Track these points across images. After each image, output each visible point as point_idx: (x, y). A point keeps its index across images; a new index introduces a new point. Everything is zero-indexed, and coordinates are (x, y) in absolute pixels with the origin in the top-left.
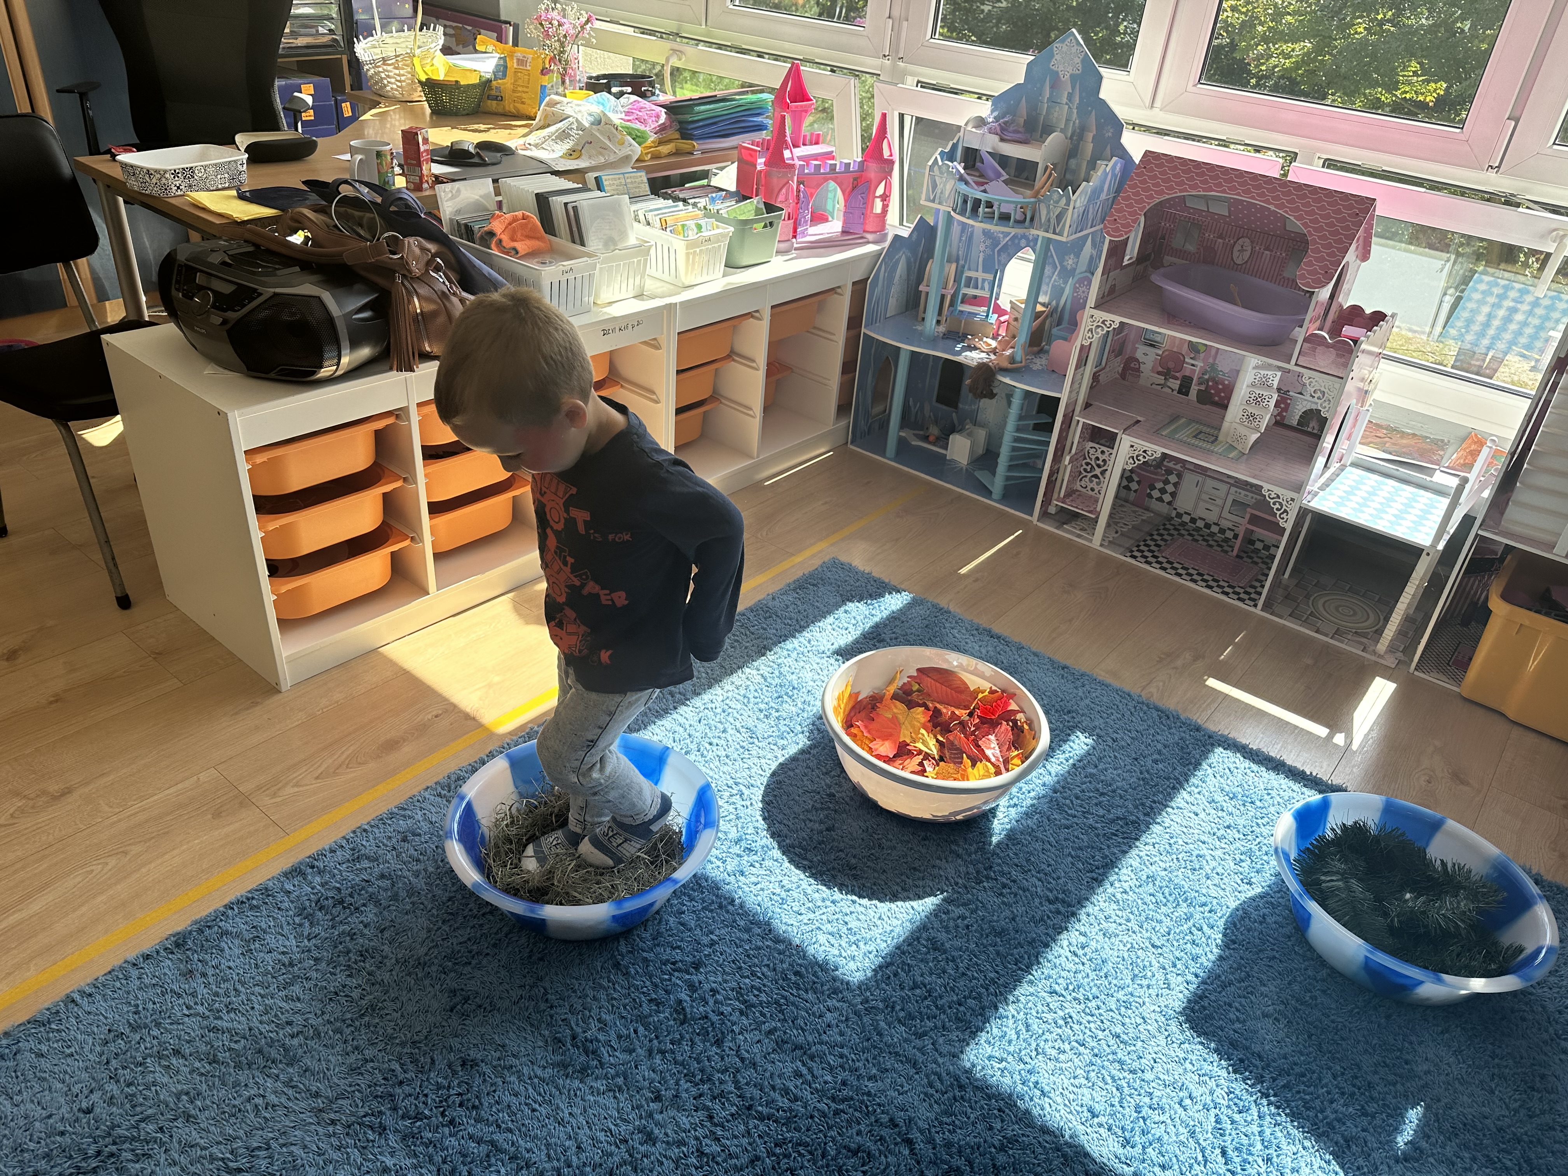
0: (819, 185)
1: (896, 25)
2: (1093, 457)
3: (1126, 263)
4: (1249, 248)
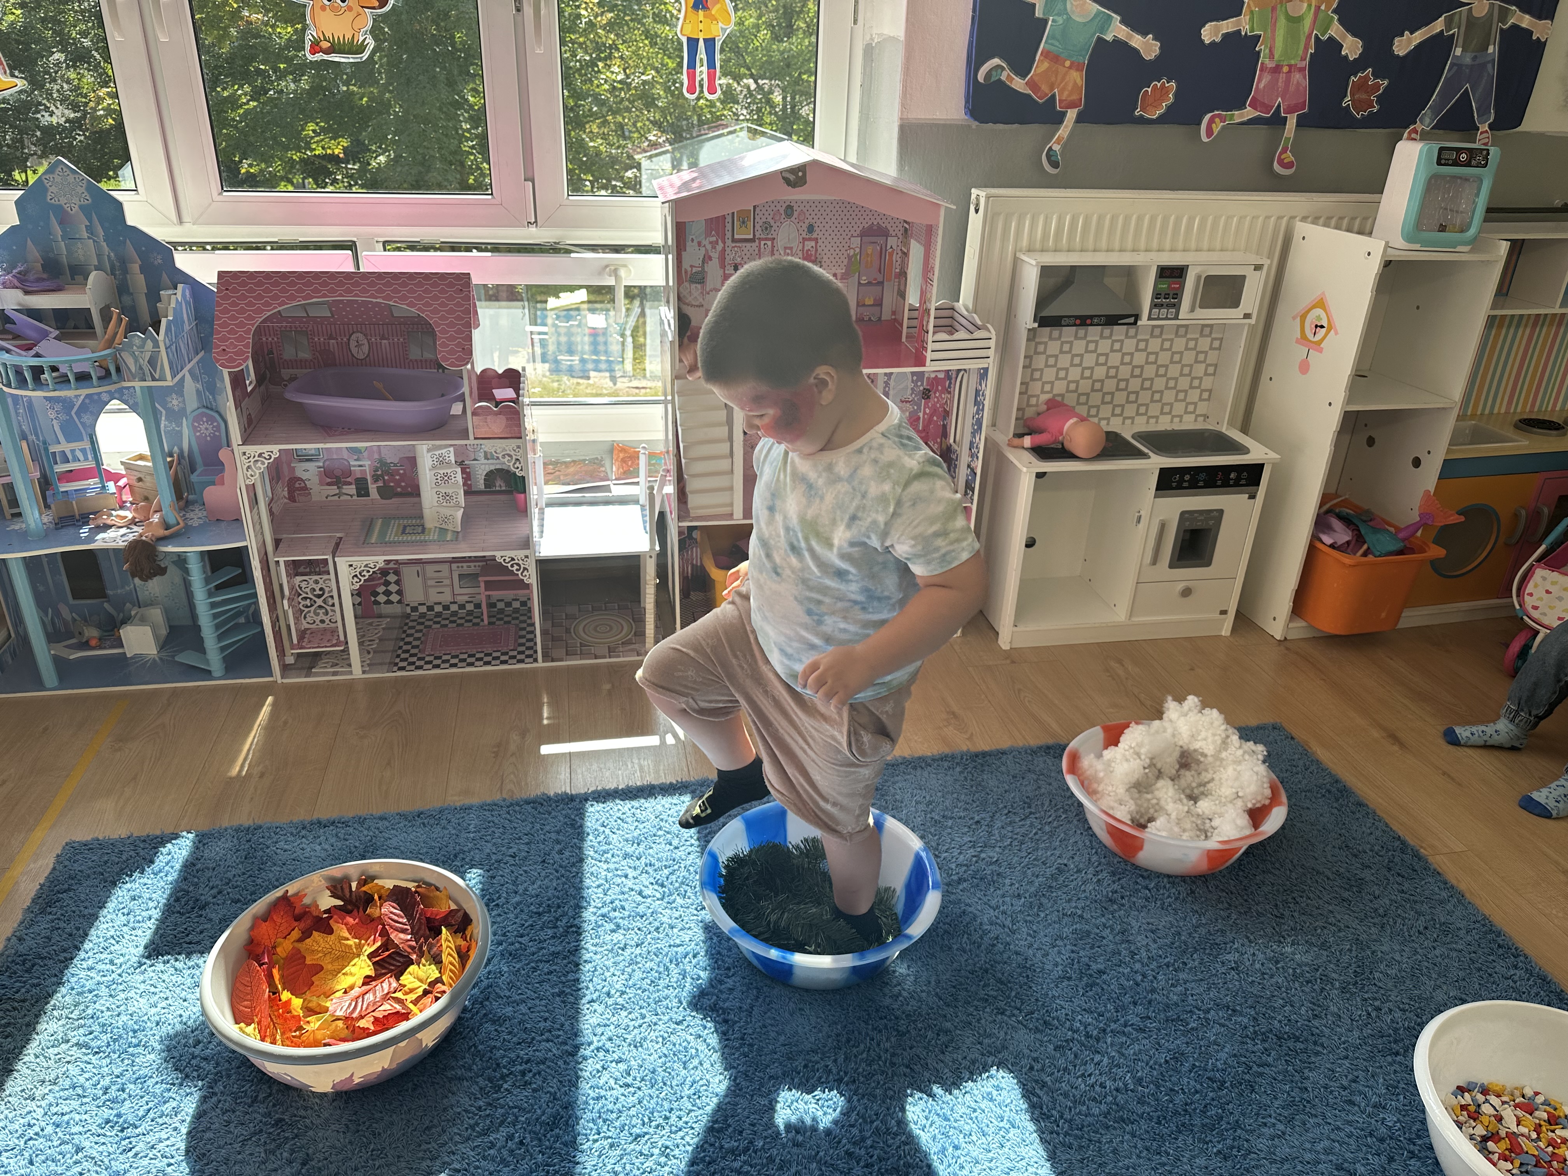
2: (308, 590)
3: (249, 389)
4: (365, 342)
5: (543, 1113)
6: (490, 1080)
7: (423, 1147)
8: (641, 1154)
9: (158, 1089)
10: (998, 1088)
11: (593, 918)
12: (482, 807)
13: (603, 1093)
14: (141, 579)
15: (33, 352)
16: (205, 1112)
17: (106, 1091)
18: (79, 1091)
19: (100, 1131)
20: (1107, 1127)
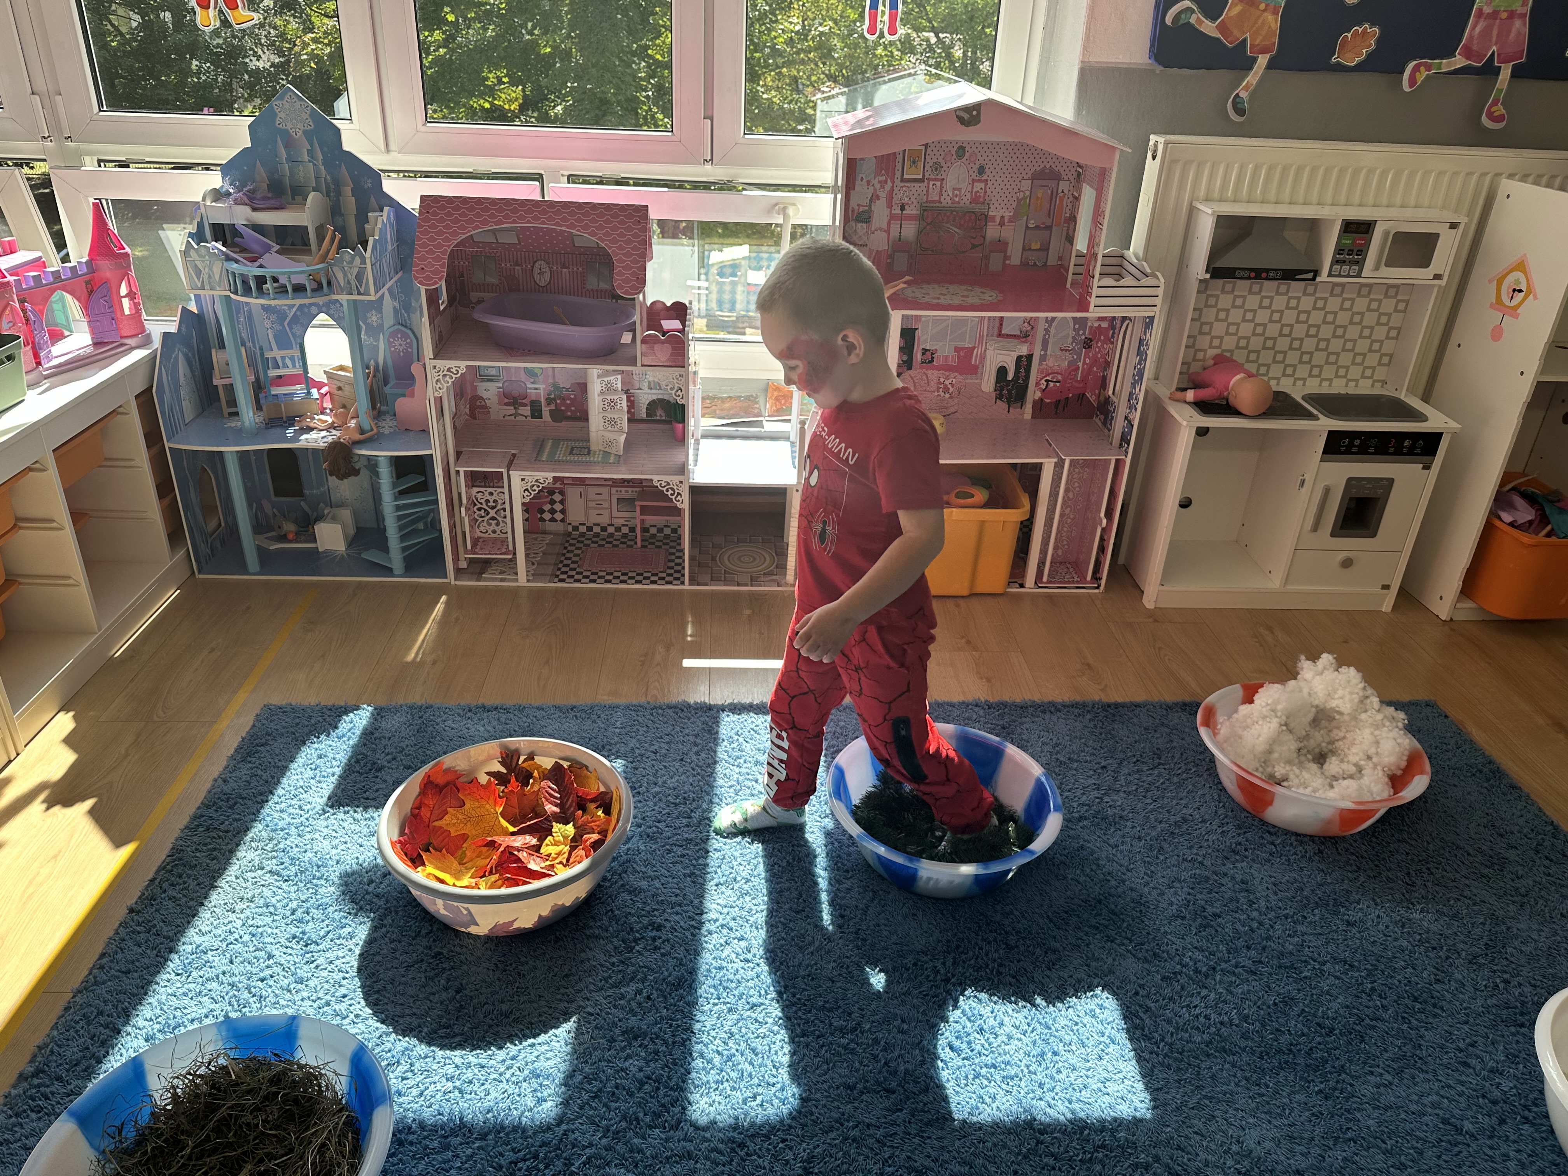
0: (47, 299)
2: (483, 501)
3: (442, 308)
4: (548, 270)
6: (624, 941)
7: (562, 990)
8: (756, 1021)
9: (337, 916)
10: (1101, 1007)
12: (628, 707)
13: (724, 964)
14: (338, 477)
15: (257, 264)
16: (376, 940)
17: (293, 912)
18: (272, 909)
19: (288, 944)
20: (1208, 1055)
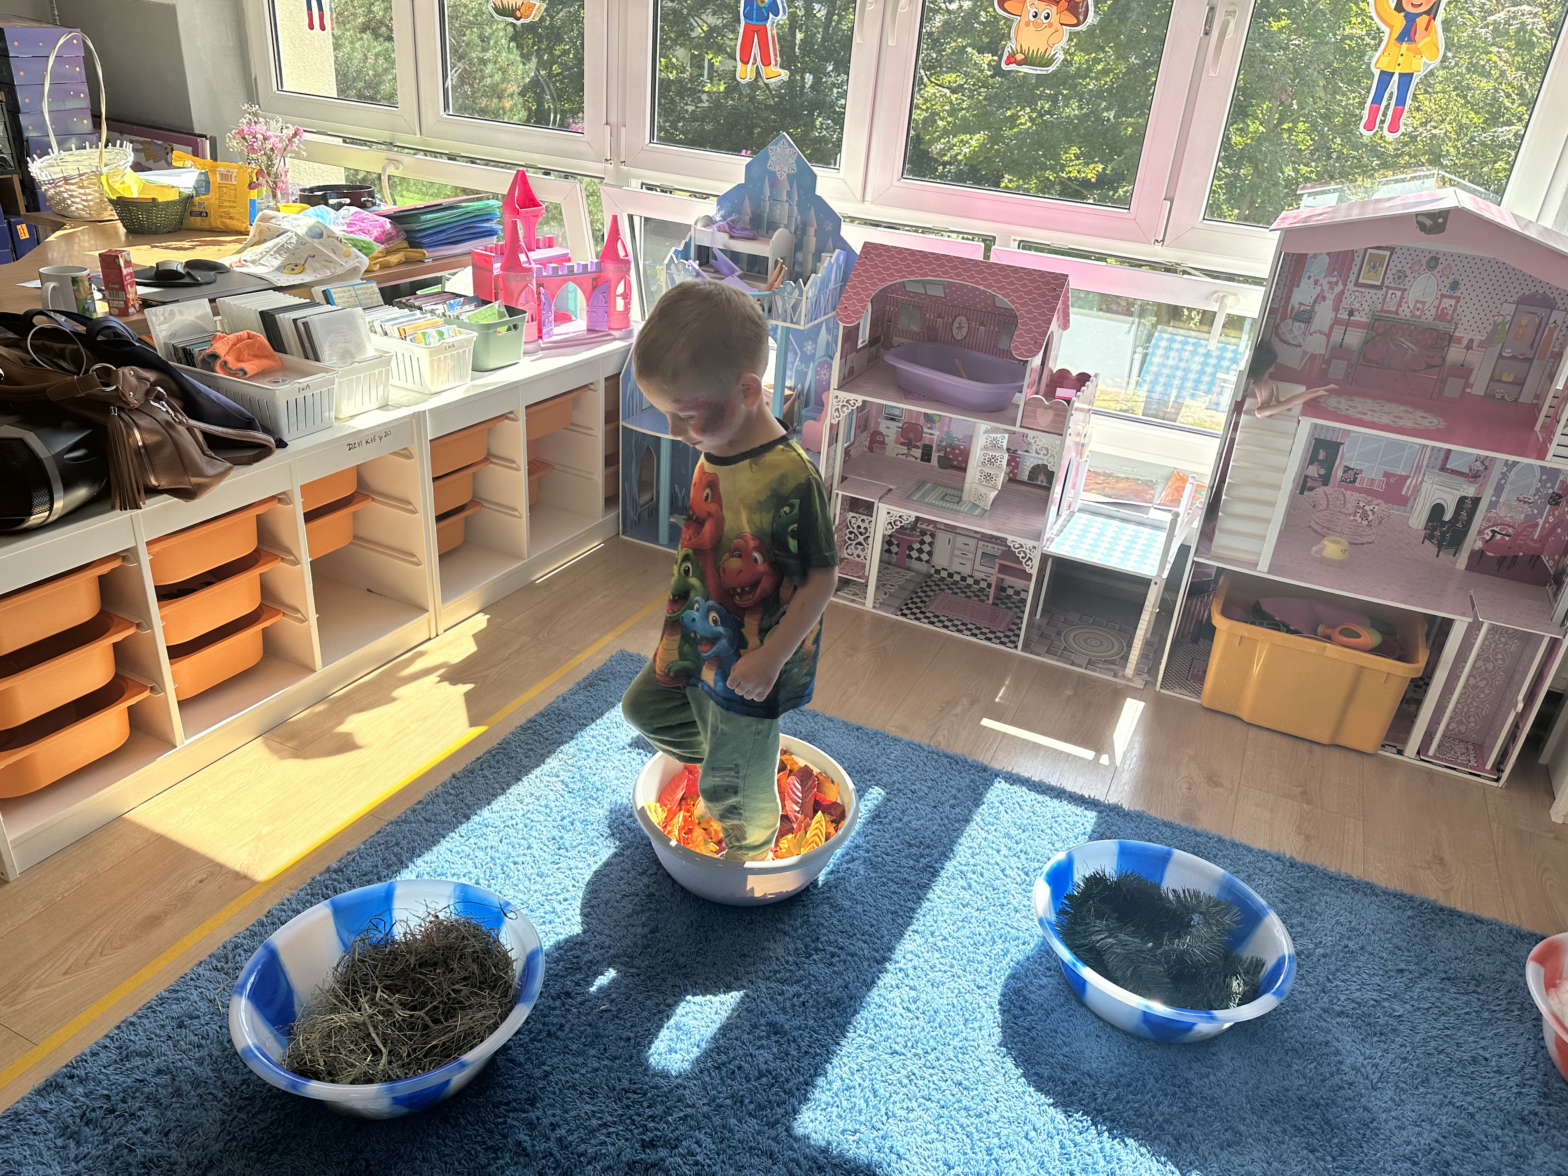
0: (559, 287)
1: (615, 132)
2: (855, 525)
3: (859, 346)
4: (966, 325)
5: (831, 992)
6: (806, 946)
7: (735, 966)
11: (952, 869)
12: (909, 744)
18: (549, 811)
19: (547, 842)
